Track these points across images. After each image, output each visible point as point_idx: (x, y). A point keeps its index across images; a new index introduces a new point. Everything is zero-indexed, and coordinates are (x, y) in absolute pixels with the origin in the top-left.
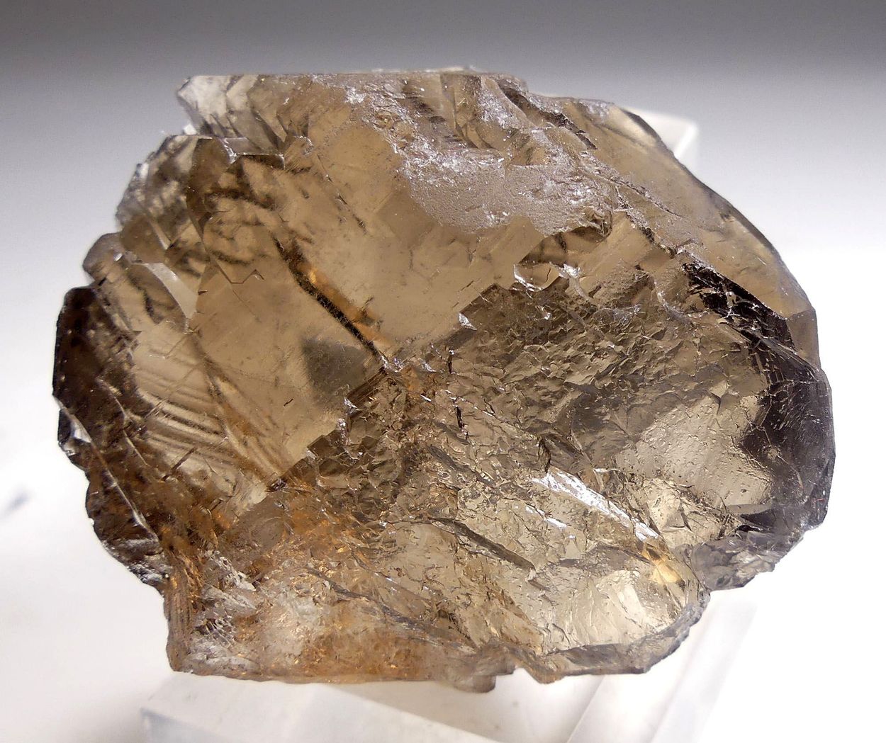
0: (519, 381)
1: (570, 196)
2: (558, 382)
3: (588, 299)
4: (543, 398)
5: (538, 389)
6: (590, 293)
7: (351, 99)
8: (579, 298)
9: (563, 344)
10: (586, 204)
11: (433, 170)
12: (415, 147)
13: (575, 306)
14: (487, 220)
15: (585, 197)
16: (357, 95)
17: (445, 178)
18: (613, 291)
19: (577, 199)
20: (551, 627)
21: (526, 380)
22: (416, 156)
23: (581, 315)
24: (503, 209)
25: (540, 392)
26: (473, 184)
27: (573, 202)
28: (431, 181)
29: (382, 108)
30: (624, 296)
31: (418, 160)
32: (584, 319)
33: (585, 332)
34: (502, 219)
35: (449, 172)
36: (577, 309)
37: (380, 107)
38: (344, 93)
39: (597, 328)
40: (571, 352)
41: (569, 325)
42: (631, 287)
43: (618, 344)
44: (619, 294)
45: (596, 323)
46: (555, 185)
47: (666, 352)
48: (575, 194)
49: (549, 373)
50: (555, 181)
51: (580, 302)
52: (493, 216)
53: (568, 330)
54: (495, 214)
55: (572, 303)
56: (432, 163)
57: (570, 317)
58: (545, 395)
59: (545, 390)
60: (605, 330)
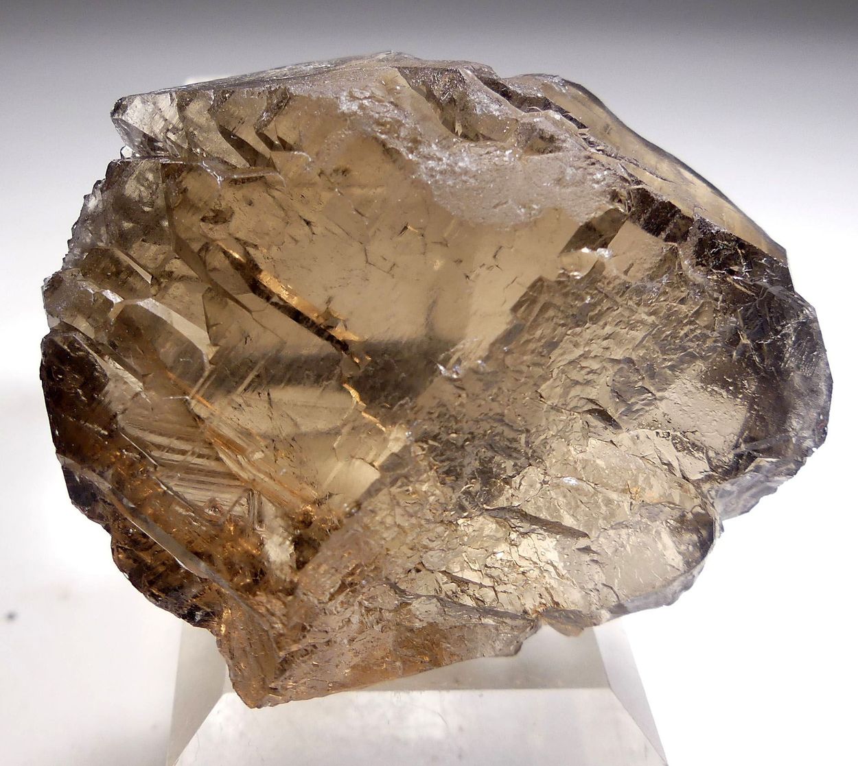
0: (564, 365)
1: (590, 180)
2: (598, 360)
3: (623, 277)
4: (586, 377)
5: (582, 368)
6: (625, 271)
7: (344, 108)
8: (617, 277)
9: (601, 323)
10: (609, 186)
11: (451, 172)
12: (423, 149)
13: (611, 286)
14: (517, 215)
15: (604, 179)
16: (349, 103)
17: (464, 178)
18: (647, 266)
19: (598, 182)
20: (600, 587)
21: (571, 363)
22: (428, 159)
23: (617, 293)
24: (532, 201)
25: (583, 372)
26: (494, 181)
27: (596, 186)
28: (450, 183)
29: (382, 115)
30: (655, 270)
31: (431, 163)
32: (620, 297)
33: (620, 309)
34: (533, 212)
35: (466, 172)
36: (614, 288)
37: (379, 113)
38: (335, 103)
39: (630, 303)
40: (608, 329)
41: (606, 304)
42: (661, 260)
43: (651, 314)
44: (651, 268)
45: (631, 299)
46: (575, 172)
47: (690, 315)
48: (594, 177)
49: (589, 352)
50: (574, 167)
51: (617, 282)
52: (523, 210)
53: (605, 309)
54: (524, 207)
55: (608, 284)
56: (448, 165)
57: (606, 296)
58: (589, 373)
59: (588, 370)
60: (638, 304)
